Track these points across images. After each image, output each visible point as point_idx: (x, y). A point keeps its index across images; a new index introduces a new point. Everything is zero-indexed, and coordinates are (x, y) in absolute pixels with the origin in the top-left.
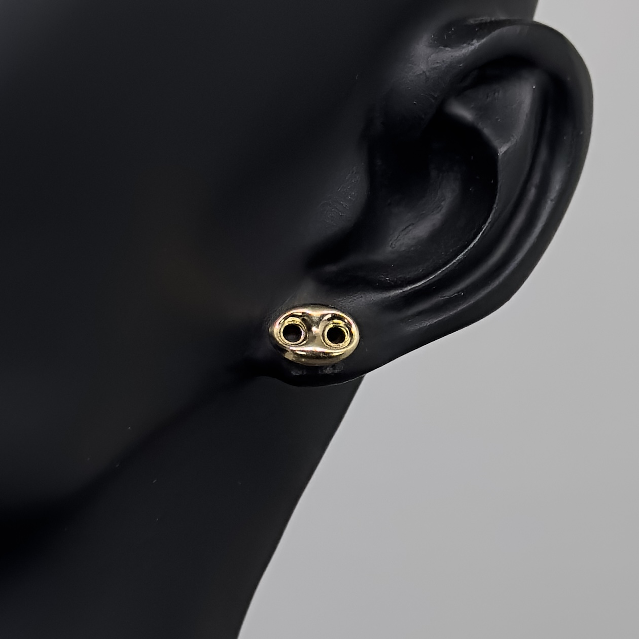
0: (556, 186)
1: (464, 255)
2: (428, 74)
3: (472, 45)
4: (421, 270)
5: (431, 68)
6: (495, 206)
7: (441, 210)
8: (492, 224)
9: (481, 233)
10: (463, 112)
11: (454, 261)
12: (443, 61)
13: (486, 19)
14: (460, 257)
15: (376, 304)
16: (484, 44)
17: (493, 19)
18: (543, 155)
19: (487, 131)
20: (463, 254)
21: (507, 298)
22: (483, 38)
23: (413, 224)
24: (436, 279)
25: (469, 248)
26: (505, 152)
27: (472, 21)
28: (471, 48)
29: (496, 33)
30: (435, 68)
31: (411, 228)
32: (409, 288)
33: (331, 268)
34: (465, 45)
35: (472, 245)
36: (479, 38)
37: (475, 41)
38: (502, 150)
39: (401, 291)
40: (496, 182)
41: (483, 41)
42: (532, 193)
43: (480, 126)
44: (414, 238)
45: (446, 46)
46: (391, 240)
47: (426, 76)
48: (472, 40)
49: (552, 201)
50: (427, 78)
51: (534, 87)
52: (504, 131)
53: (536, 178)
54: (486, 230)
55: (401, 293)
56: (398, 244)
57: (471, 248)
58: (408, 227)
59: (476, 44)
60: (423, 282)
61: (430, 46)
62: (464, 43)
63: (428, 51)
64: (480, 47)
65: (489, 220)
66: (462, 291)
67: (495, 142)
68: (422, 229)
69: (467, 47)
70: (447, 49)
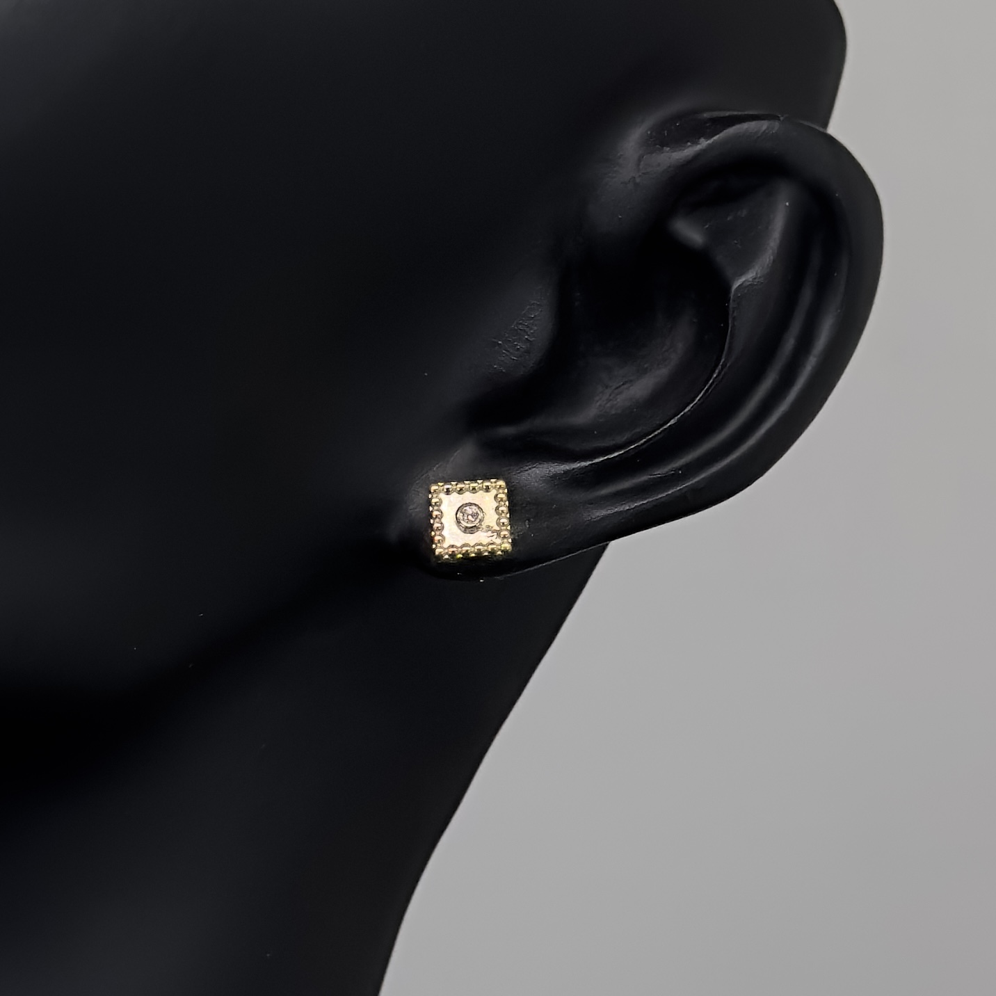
1: (678, 420)
2: (638, 180)
3: (698, 144)
5: (644, 174)
6: (723, 357)
7: (669, 363)
8: (718, 381)
9: (702, 393)
10: (691, 232)
11: (666, 426)
12: (659, 165)
13: (728, 113)
14: (672, 422)
16: (713, 143)
17: (737, 113)
19: (720, 258)
20: (676, 418)
22: (713, 137)
24: (637, 450)
25: (686, 410)
26: (740, 286)
27: (706, 115)
28: (698, 148)
29: (732, 129)
31: (626, 386)
34: (689, 144)
35: (688, 408)
36: (708, 136)
37: (702, 140)
38: (736, 285)
40: (726, 326)
43: (713, 252)
44: (630, 399)
45: (664, 145)
46: (599, 400)
47: (636, 182)
48: (699, 138)
50: (638, 185)
51: (787, 204)
52: (743, 259)
54: (711, 389)
56: (609, 405)
58: (623, 384)
59: (704, 143)
60: (621, 452)
61: (643, 145)
62: (686, 141)
63: (642, 150)
64: (710, 147)
65: (715, 376)
66: (681, 468)
67: (729, 272)
68: (641, 388)
69: (690, 146)
70: (665, 149)
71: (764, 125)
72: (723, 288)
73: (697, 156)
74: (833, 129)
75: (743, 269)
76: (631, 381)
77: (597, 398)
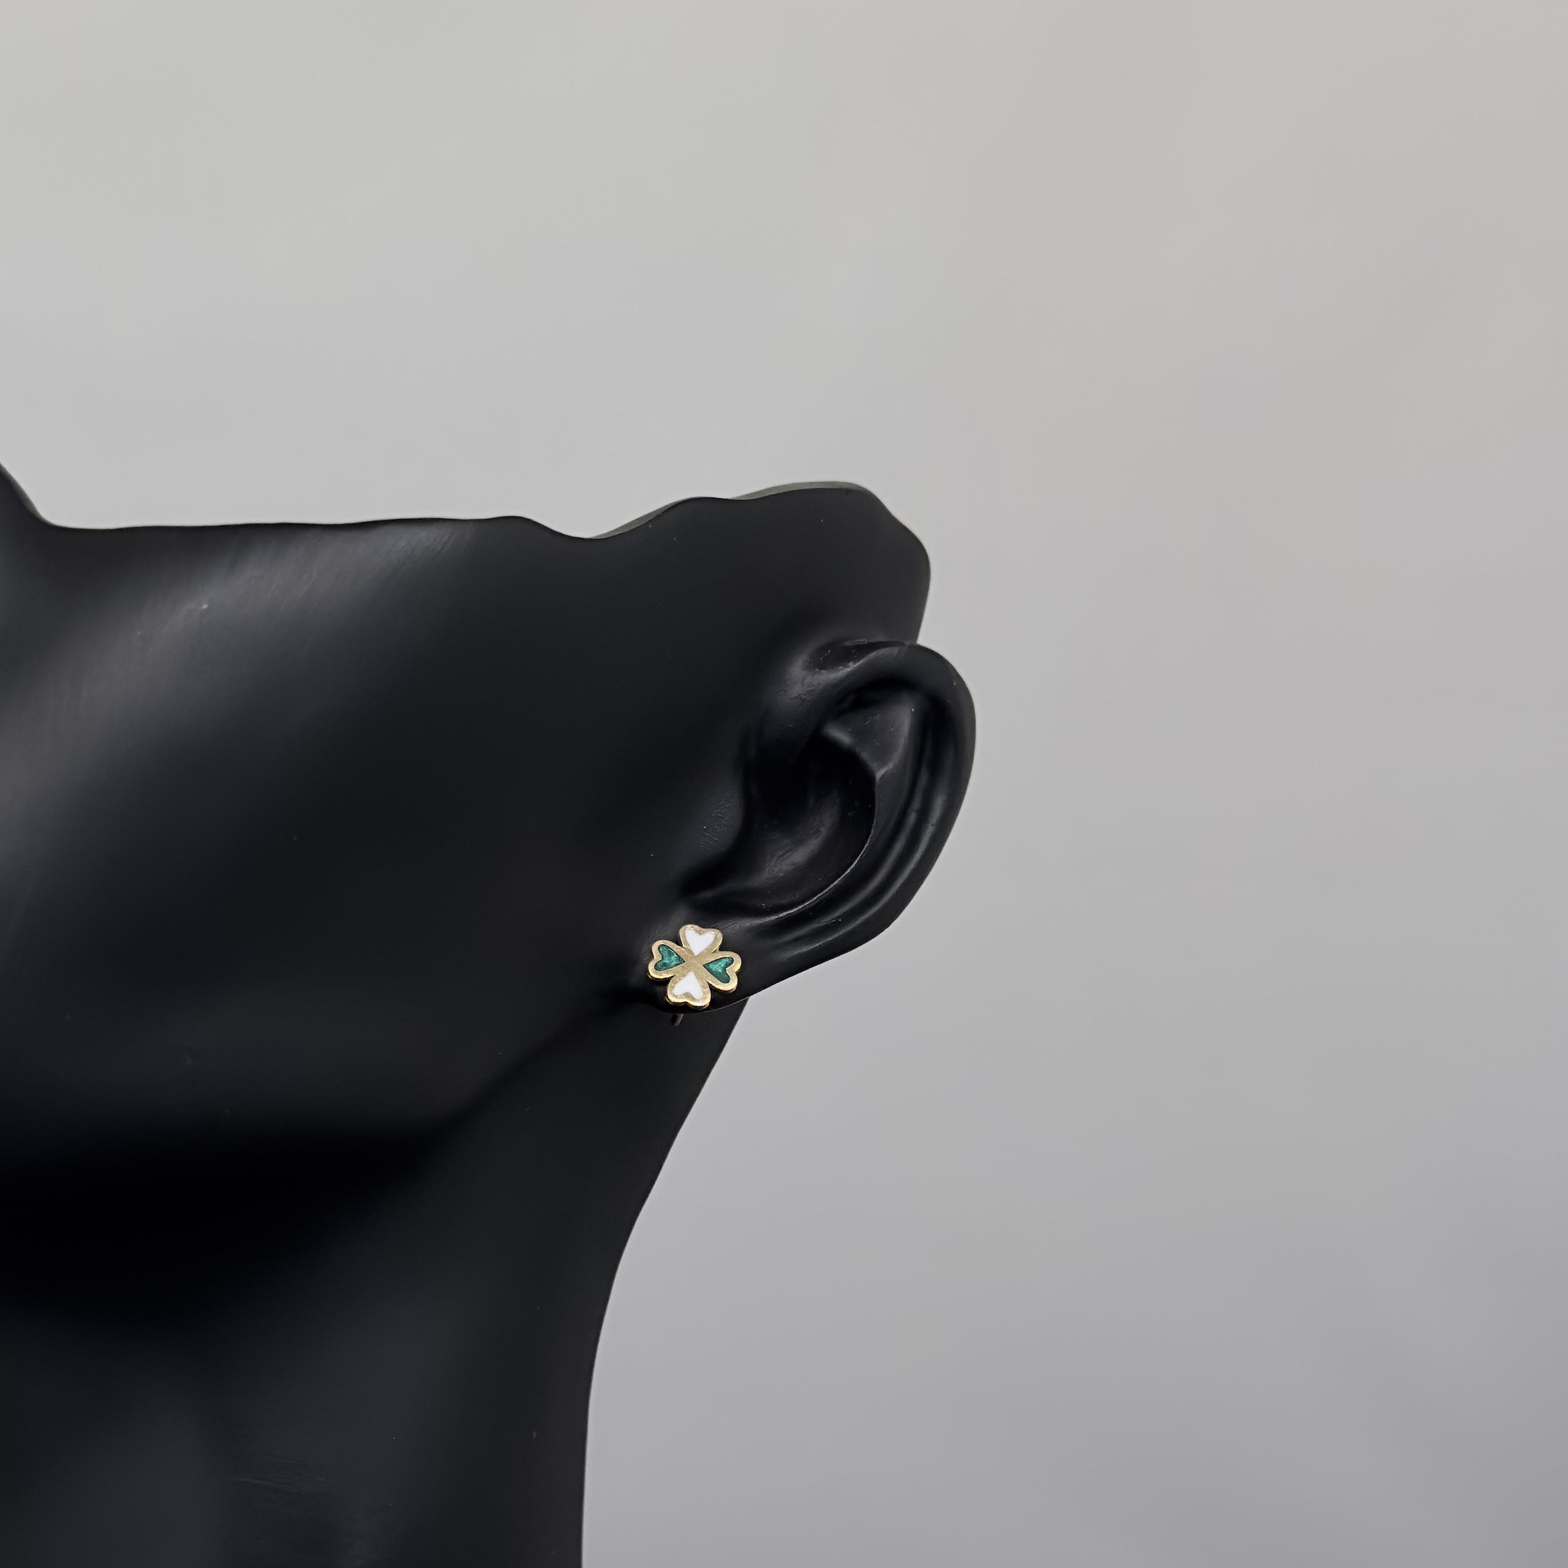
0: (937, 811)
1: (842, 879)
2: (804, 697)
3: (848, 667)
4: (797, 896)
5: (807, 691)
6: (872, 830)
7: (820, 835)
8: (869, 849)
9: (858, 858)
10: (840, 735)
11: (831, 886)
12: (819, 684)
13: (864, 641)
14: (838, 882)
15: (750, 930)
16: (860, 667)
17: (871, 641)
19: (865, 755)
20: (839, 879)
21: (887, 925)
22: (859, 661)
23: (790, 850)
24: (812, 905)
25: (846, 873)
26: (883, 775)
27: (848, 643)
28: (849, 669)
29: (873, 655)
30: (810, 691)
31: (788, 854)
32: (785, 914)
33: (707, 894)
34: (841, 667)
35: (849, 871)
36: (855, 660)
37: (851, 664)
38: (879, 774)
39: (776, 917)
40: (874, 806)
41: (857, 664)
42: (912, 818)
43: (858, 749)
44: (793, 865)
45: (822, 667)
46: (768, 866)
47: (802, 699)
48: (849, 662)
49: (932, 826)
50: (804, 700)
51: (913, 710)
52: (883, 754)
53: (916, 804)
54: (864, 855)
55: (776, 918)
56: (776, 870)
57: (848, 873)
58: (785, 853)
59: (852, 666)
60: (800, 907)
61: (805, 669)
63: (804, 673)
64: (858, 669)
65: (867, 845)
66: (839, 917)
67: (873, 765)
68: (800, 856)
69: (843, 669)
70: (823, 671)
71: (895, 650)
72: (869, 778)
73: (849, 675)
75: (883, 762)
76: (791, 849)
77: (767, 865)
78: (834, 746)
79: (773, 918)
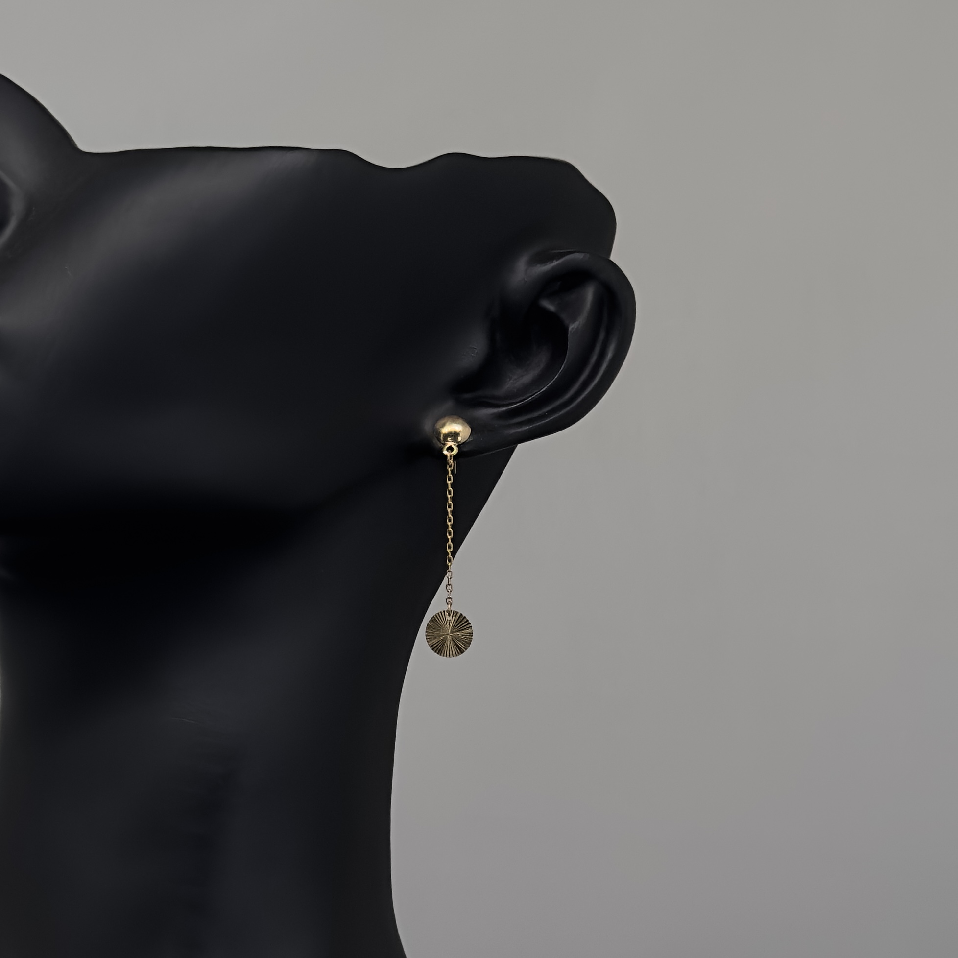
0: (610, 355)
1: (546, 389)
2: (526, 279)
3: (553, 263)
5: (528, 276)
6: (566, 360)
8: (564, 371)
9: (557, 376)
10: (549, 305)
11: (540, 392)
12: (535, 273)
14: (544, 389)
15: (490, 415)
16: (559, 263)
18: (602, 336)
19: (563, 316)
22: (559, 260)
23: (522, 376)
24: (528, 402)
26: (572, 329)
27: (555, 251)
29: (568, 257)
30: (530, 276)
31: (520, 377)
32: (510, 407)
33: (467, 396)
34: (548, 263)
36: (557, 260)
37: (554, 261)
38: (571, 327)
39: (506, 408)
43: (559, 314)
45: (537, 263)
46: (508, 382)
48: (553, 260)
49: (606, 363)
50: (526, 282)
51: (594, 290)
52: (574, 316)
53: (597, 350)
54: (561, 374)
55: (507, 410)
56: (512, 386)
58: (518, 377)
59: (555, 263)
60: (521, 403)
61: (527, 264)
62: (548, 262)
63: (525, 267)
64: (558, 264)
65: (562, 368)
66: (546, 413)
67: (568, 323)
69: (549, 264)
70: (539, 265)
71: (582, 255)
72: (565, 330)
73: (553, 268)
74: (613, 258)
75: (574, 320)
78: (545, 311)
79: (504, 409)
